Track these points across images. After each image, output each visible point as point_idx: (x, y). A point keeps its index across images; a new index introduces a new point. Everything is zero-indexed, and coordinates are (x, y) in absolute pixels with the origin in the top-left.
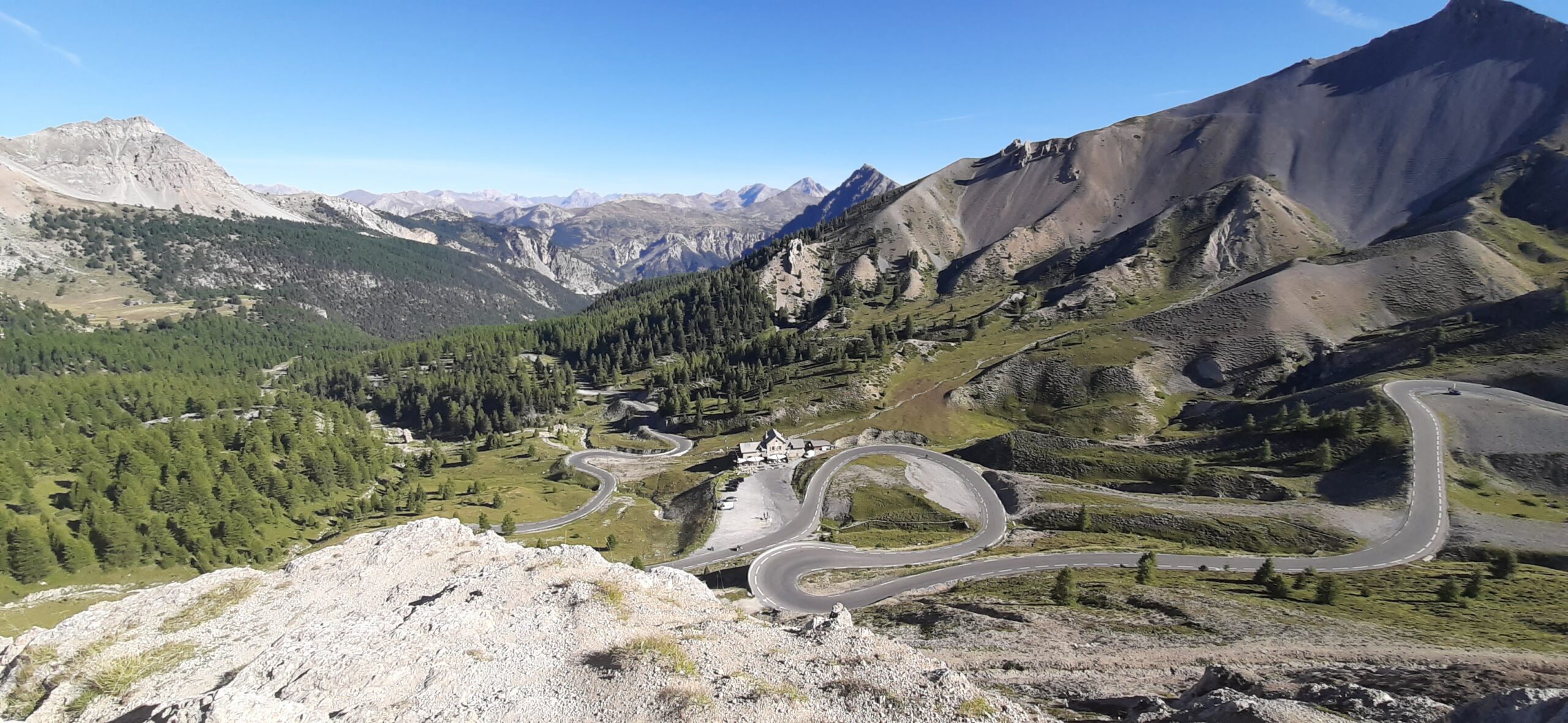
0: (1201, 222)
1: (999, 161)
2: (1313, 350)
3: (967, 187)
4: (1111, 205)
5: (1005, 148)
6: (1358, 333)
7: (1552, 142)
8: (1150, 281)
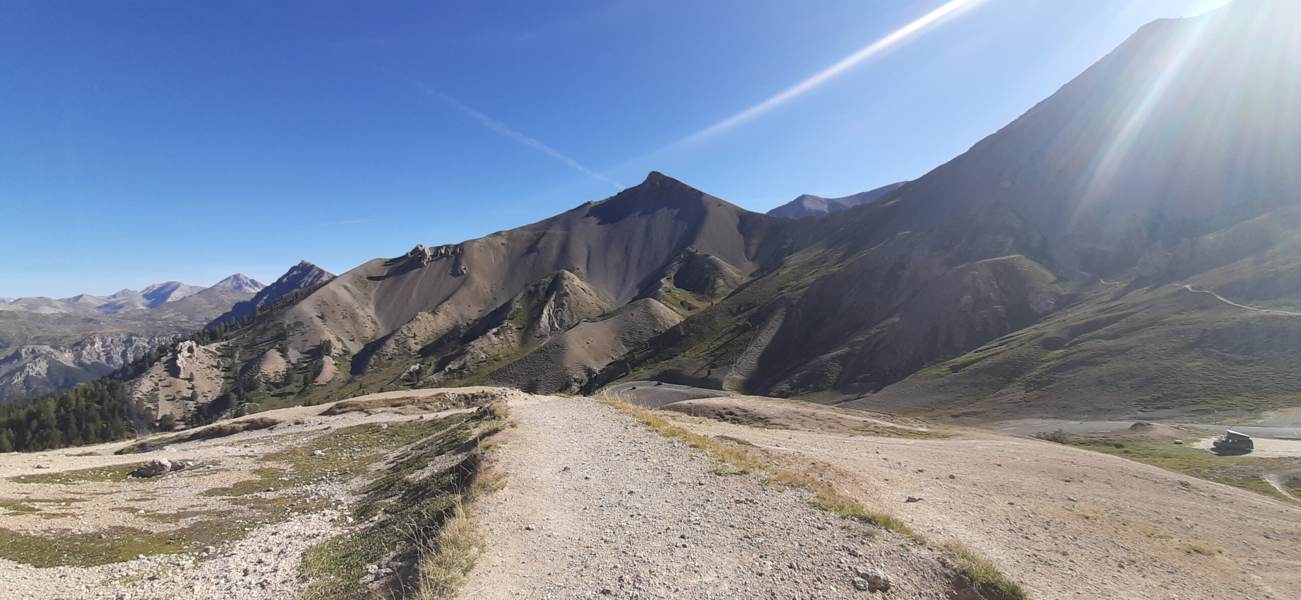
0: (539, 300)
1: (406, 260)
2: (587, 375)
3: (380, 282)
4: (489, 290)
5: (410, 250)
6: (610, 361)
7: (693, 248)
8: (509, 343)
